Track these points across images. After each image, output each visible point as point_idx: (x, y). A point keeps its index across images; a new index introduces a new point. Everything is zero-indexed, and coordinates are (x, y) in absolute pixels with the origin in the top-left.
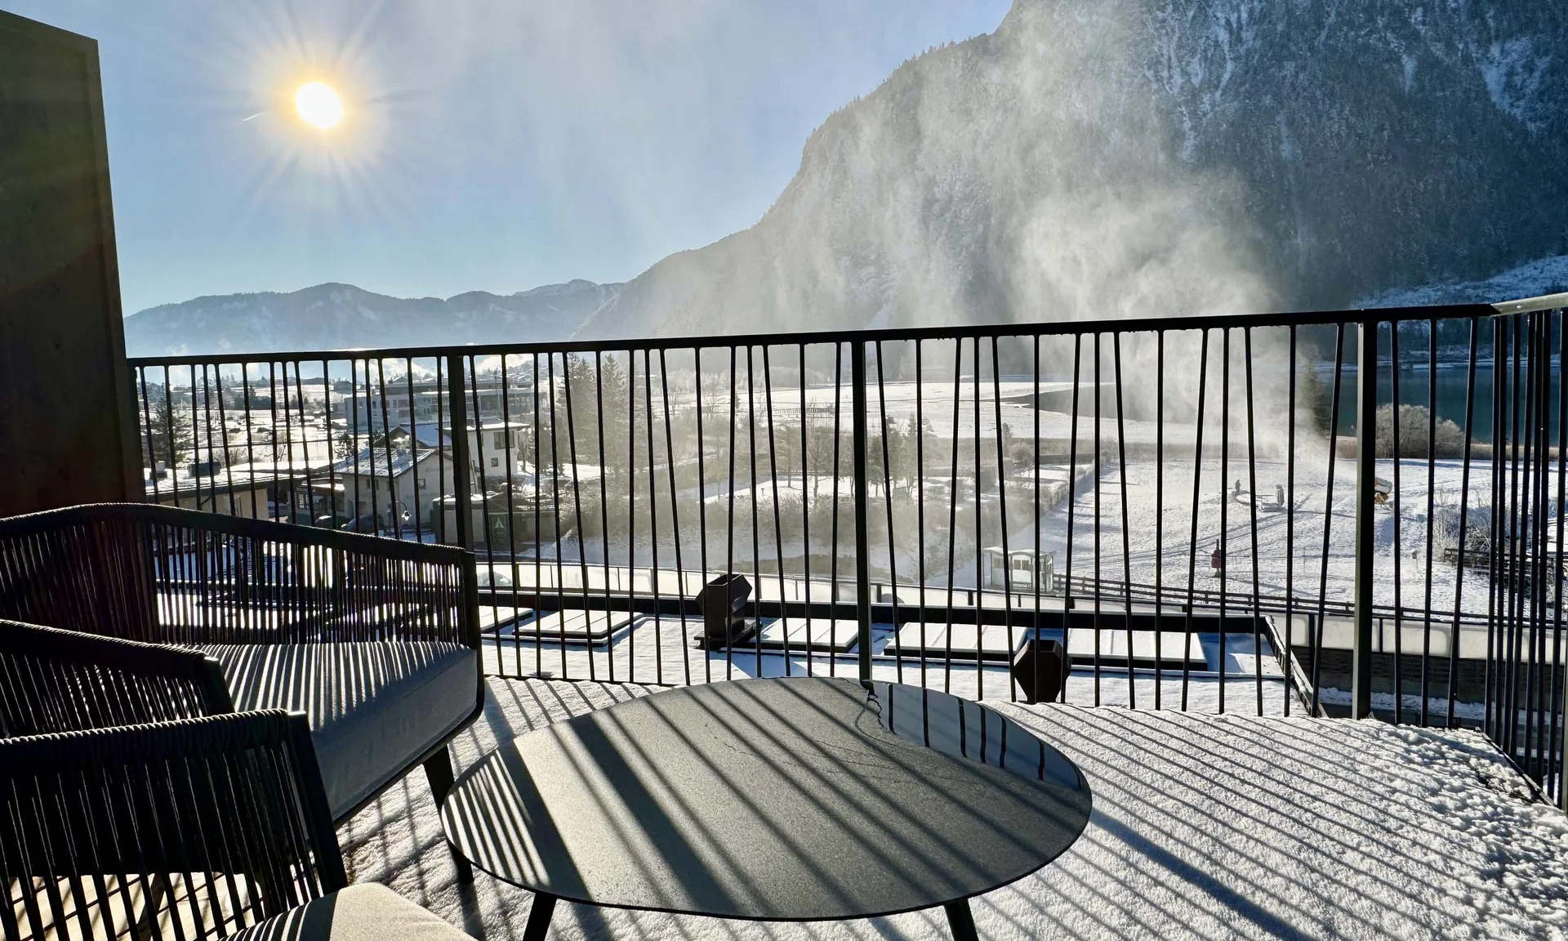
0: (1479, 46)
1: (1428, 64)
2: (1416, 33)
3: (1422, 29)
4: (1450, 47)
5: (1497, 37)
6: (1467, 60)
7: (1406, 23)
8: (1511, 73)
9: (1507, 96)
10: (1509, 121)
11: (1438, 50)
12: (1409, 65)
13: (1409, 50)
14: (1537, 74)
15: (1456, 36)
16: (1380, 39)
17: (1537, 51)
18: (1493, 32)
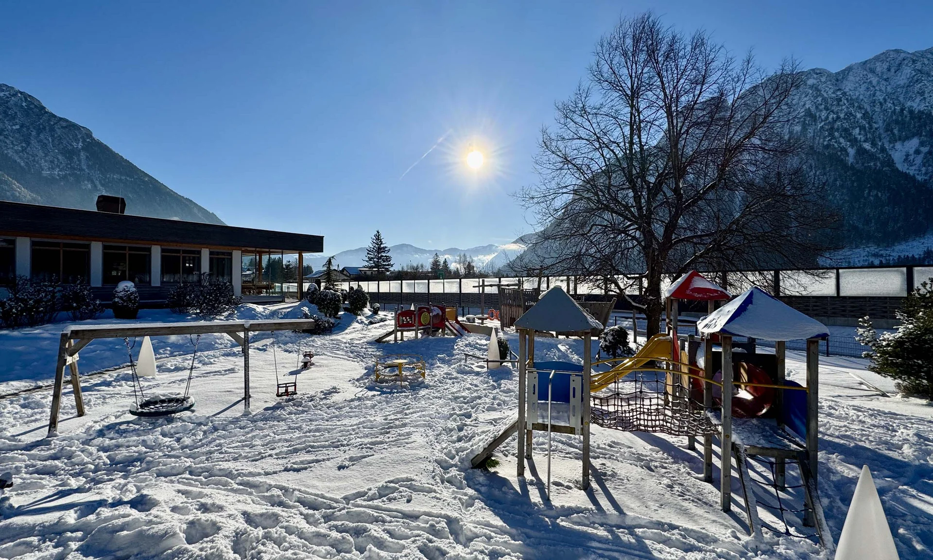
0: (890, 142)
1: (861, 152)
2: (856, 139)
3: (859, 137)
4: (874, 144)
5: (900, 139)
6: (883, 150)
7: (850, 134)
8: (907, 155)
9: (906, 165)
10: (906, 175)
11: (867, 146)
12: (852, 151)
13: (852, 146)
14: (922, 155)
15: (877, 140)
16: (836, 142)
17: (922, 144)
18: (897, 137)
